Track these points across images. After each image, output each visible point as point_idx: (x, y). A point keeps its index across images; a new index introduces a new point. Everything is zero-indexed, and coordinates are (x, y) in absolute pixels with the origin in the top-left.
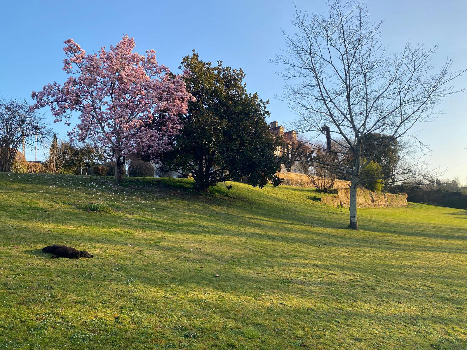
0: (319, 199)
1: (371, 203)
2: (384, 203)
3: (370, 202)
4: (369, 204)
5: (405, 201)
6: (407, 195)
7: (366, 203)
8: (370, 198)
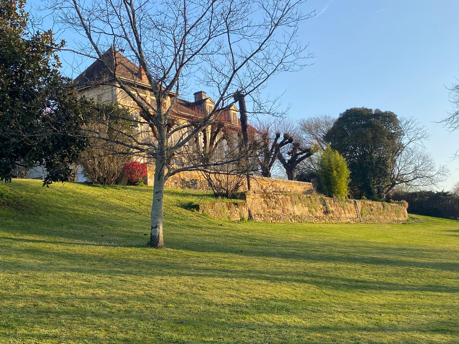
0: (197, 207)
1: (322, 215)
2: (354, 217)
3: (320, 213)
4: (316, 217)
5: (404, 213)
6: (407, 204)
7: (311, 215)
8: (321, 206)
